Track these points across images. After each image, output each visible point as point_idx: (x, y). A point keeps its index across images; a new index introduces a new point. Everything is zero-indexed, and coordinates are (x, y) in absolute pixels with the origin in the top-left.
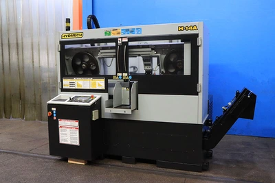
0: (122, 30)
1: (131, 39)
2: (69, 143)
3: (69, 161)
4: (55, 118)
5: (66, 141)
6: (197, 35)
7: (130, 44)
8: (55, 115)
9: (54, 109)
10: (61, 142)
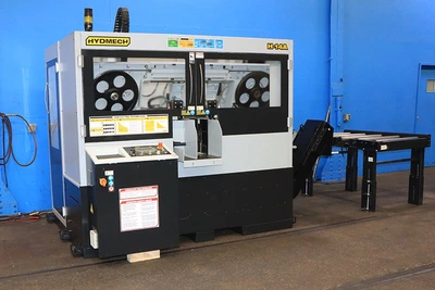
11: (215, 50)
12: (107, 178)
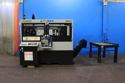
0: (47, 20)
1: (50, 24)
2: (29, 60)
3: (28, 67)
4: (23, 51)
6: (71, 23)
7: (50, 25)
9: (22, 48)
10: (25, 60)
11: (52, 22)
12: (22, 49)
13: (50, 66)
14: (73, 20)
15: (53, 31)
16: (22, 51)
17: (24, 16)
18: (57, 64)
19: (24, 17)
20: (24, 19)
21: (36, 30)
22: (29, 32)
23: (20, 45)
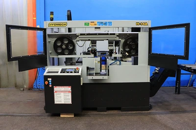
0: (98, 22)
2: (63, 102)
3: (61, 116)
4: (50, 86)
5: (61, 101)
8: (50, 84)
9: (50, 79)
10: (56, 103)
13: (105, 113)
14: (150, 21)
15: (109, 43)
16: (48, 84)
17: (52, 13)
18: (119, 109)
19: (52, 16)
20: (52, 19)
21: (74, 41)
22: (62, 45)
23: (45, 74)
